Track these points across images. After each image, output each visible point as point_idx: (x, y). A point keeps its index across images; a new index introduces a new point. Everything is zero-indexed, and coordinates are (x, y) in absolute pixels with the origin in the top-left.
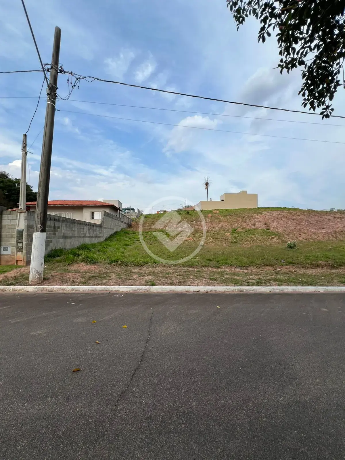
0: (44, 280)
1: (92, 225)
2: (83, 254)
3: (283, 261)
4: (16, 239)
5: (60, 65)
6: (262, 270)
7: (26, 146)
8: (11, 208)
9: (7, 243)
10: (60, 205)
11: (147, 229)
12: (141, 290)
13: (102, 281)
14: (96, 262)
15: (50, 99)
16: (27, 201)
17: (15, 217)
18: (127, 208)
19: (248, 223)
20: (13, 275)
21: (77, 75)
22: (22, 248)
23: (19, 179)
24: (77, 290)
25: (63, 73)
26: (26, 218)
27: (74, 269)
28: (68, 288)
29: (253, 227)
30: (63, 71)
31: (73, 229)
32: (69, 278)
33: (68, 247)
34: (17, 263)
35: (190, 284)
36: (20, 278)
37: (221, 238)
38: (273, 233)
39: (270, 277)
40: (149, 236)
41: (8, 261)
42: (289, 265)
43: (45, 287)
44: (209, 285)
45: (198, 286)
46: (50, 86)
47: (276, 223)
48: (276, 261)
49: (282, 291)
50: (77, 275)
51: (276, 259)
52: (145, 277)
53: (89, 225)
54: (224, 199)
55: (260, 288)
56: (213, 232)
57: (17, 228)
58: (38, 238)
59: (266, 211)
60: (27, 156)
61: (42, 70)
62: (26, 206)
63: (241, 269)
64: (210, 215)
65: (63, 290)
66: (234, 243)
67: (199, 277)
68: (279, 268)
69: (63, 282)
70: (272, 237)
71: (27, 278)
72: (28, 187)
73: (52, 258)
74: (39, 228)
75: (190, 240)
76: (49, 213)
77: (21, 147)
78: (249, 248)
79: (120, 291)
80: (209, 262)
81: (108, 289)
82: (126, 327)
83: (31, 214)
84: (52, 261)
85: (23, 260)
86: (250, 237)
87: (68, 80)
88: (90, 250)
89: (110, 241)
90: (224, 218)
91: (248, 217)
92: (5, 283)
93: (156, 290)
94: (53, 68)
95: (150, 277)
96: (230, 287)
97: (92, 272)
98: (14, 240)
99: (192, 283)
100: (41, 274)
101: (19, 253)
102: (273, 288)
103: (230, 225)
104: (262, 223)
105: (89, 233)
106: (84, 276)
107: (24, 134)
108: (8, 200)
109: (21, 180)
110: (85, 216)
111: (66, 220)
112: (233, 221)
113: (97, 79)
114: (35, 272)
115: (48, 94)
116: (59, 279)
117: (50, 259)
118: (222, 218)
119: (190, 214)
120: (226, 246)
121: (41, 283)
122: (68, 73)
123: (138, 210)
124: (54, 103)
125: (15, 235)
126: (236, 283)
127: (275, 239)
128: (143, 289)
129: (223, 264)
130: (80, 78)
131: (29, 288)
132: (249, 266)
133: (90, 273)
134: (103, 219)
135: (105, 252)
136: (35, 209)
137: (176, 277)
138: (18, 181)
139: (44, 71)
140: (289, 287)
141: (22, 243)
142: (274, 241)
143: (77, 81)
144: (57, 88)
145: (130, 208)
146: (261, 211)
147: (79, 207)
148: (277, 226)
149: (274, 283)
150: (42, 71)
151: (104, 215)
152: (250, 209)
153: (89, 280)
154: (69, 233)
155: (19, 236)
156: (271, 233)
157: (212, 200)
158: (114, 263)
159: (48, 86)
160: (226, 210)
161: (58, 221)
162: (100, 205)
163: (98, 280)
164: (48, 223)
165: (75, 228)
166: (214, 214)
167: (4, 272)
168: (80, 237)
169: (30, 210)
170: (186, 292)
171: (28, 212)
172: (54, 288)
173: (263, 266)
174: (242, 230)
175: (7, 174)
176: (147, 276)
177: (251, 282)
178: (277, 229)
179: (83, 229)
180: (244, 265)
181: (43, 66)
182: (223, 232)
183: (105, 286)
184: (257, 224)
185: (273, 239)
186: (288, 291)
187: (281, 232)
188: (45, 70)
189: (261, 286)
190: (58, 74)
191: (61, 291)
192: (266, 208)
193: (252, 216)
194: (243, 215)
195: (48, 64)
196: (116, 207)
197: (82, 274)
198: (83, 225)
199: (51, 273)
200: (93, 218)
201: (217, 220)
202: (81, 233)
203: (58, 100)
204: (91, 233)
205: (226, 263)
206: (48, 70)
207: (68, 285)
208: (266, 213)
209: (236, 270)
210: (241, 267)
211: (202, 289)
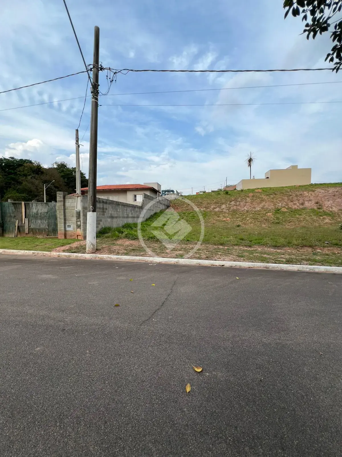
0: (97, 250)
1: (134, 207)
2: (126, 231)
3: (326, 242)
4: (75, 218)
5: (100, 63)
6: (299, 251)
7: (78, 140)
8: (71, 194)
9: (70, 221)
10: (108, 189)
11: (185, 210)
12: (171, 261)
13: (140, 253)
14: (136, 238)
15: (94, 97)
16: (82, 187)
17: (74, 200)
18: (168, 190)
19: (295, 202)
20: (75, 246)
21: (114, 69)
22: (80, 226)
23: (75, 168)
24: (120, 259)
25: (103, 70)
26: (82, 201)
27: (119, 243)
28: (114, 257)
29: (301, 207)
30: (102, 69)
31: (118, 210)
32: (115, 250)
33: (115, 226)
34: (77, 237)
35: (217, 259)
36: (80, 248)
37: (261, 218)
38: (326, 213)
39: (304, 257)
40: (186, 217)
41: (71, 236)
42: (333, 247)
43: (98, 255)
44: (234, 261)
45: (223, 261)
46: (93, 84)
47: (332, 202)
48: (318, 242)
49: (313, 270)
50: (121, 247)
51: (318, 240)
52: (176, 252)
53: (131, 207)
54: (269, 176)
55: (288, 266)
56: (253, 212)
57: (76, 209)
58: (91, 216)
59: (320, 188)
60: (80, 148)
61: (86, 70)
62: (81, 192)
63: (275, 249)
64: (251, 194)
65: (111, 258)
66: (276, 223)
67: (227, 253)
68: (321, 250)
69: (111, 252)
70: (324, 217)
71: (85, 249)
72: (82, 174)
73: (102, 234)
74: (91, 208)
75: (227, 220)
76: (97, 197)
77: (75, 142)
78: (292, 229)
79: (154, 261)
80: (241, 241)
81: (144, 260)
82: (154, 285)
83: (85, 198)
84: (102, 236)
85: (81, 235)
86: (295, 217)
87: (107, 76)
88: (132, 229)
89: (149, 221)
90: (268, 197)
91: (297, 196)
92: (70, 251)
93: (184, 262)
94: (95, 67)
95: (180, 252)
96: (255, 263)
97: (133, 246)
98: (74, 219)
99: (218, 258)
100: (94, 245)
101: (78, 230)
102: (302, 267)
103: (273, 205)
104: (313, 202)
105: (132, 214)
106: (127, 248)
107: (76, 130)
108: (68, 187)
109: (76, 168)
110: (128, 199)
111: (112, 202)
112: (277, 200)
113: (131, 70)
114: (90, 243)
115: (92, 92)
116: (108, 250)
117: (101, 235)
118: (264, 197)
119: (229, 194)
120: (266, 226)
121: (95, 252)
122: (106, 69)
123: (177, 191)
124: (97, 99)
125: (75, 215)
126: (263, 260)
127: (327, 219)
128: (173, 261)
129: (255, 243)
130: (117, 72)
131: (86, 255)
132: (284, 246)
133: (131, 247)
134: (143, 201)
135: (145, 230)
136: (88, 193)
137: (204, 253)
138: (74, 170)
139: (87, 71)
140: (321, 267)
141: (80, 222)
142: (326, 222)
143: (115, 75)
144: (99, 85)
145: (170, 190)
146: (313, 188)
147: (123, 190)
148: (333, 204)
149: (306, 263)
150: (86, 72)
151: (145, 197)
152: (300, 186)
153: (130, 252)
154: (115, 214)
155: (77, 215)
156: (323, 213)
157: (255, 179)
158: (151, 239)
159: (92, 85)
160: (271, 188)
161: (106, 203)
162: (141, 188)
163: (137, 252)
164: (98, 205)
165: (120, 209)
166: (256, 194)
167: (70, 244)
168: (124, 217)
169: (84, 194)
170: (212, 265)
171: (83, 196)
172: (103, 256)
173: (301, 246)
174: (287, 210)
175: (66, 164)
176: (179, 251)
177: (279, 261)
178: (332, 208)
179: (127, 210)
180: (278, 245)
181: (87, 67)
182: (264, 213)
183: (143, 256)
184: (306, 203)
185: (324, 220)
186: (320, 270)
187: (336, 211)
188: (89, 70)
189: (290, 264)
190: (99, 71)
191: (109, 259)
192: (321, 184)
193: (301, 195)
194: (290, 193)
195: (91, 65)
196: (156, 190)
197: (125, 247)
198: (126, 207)
199: (101, 246)
200: (135, 200)
201: (258, 200)
202: (125, 214)
203: (100, 96)
204: (133, 214)
205: (259, 243)
206: (91, 70)
207: (114, 255)
208: (320, 190)
209: (269, 249)
210: (275, 247)
211: (228, 263)
